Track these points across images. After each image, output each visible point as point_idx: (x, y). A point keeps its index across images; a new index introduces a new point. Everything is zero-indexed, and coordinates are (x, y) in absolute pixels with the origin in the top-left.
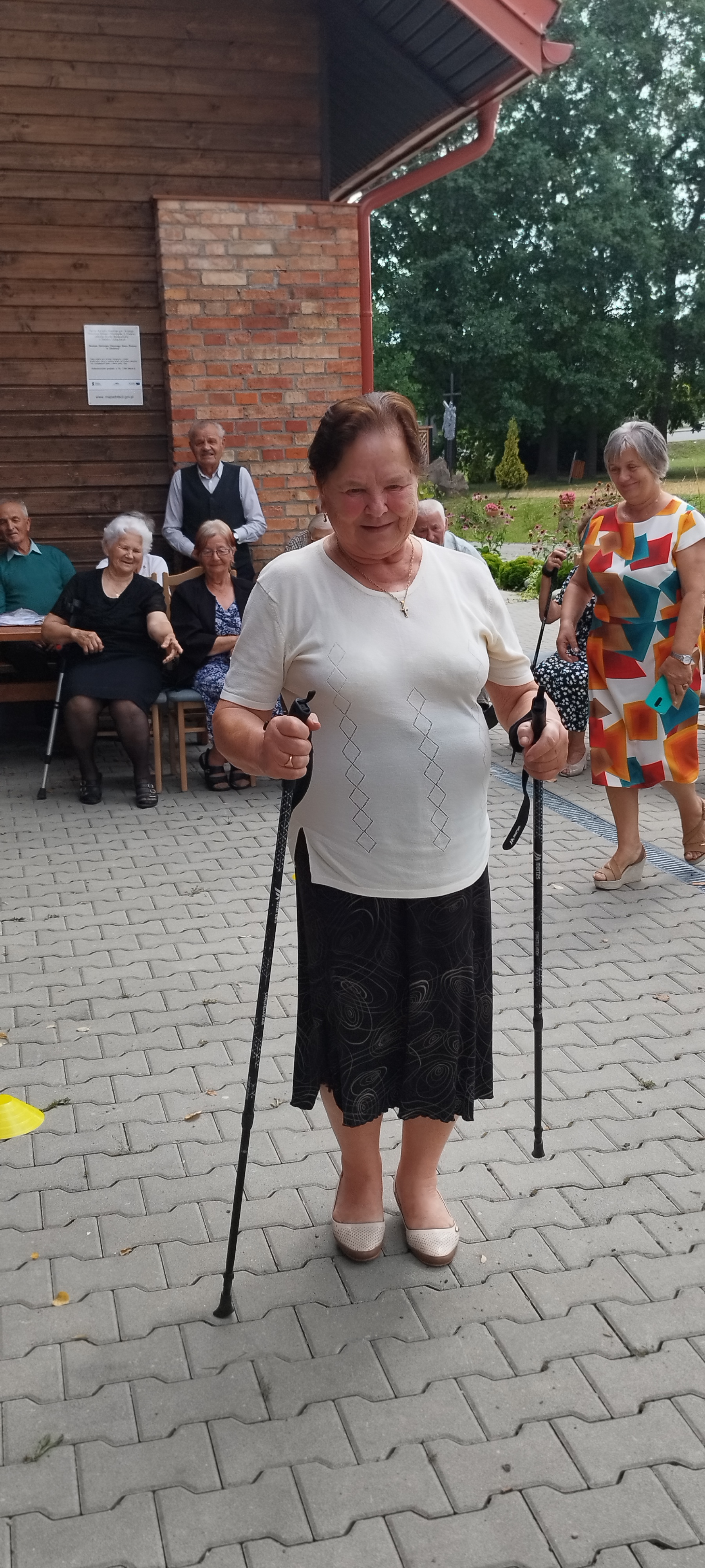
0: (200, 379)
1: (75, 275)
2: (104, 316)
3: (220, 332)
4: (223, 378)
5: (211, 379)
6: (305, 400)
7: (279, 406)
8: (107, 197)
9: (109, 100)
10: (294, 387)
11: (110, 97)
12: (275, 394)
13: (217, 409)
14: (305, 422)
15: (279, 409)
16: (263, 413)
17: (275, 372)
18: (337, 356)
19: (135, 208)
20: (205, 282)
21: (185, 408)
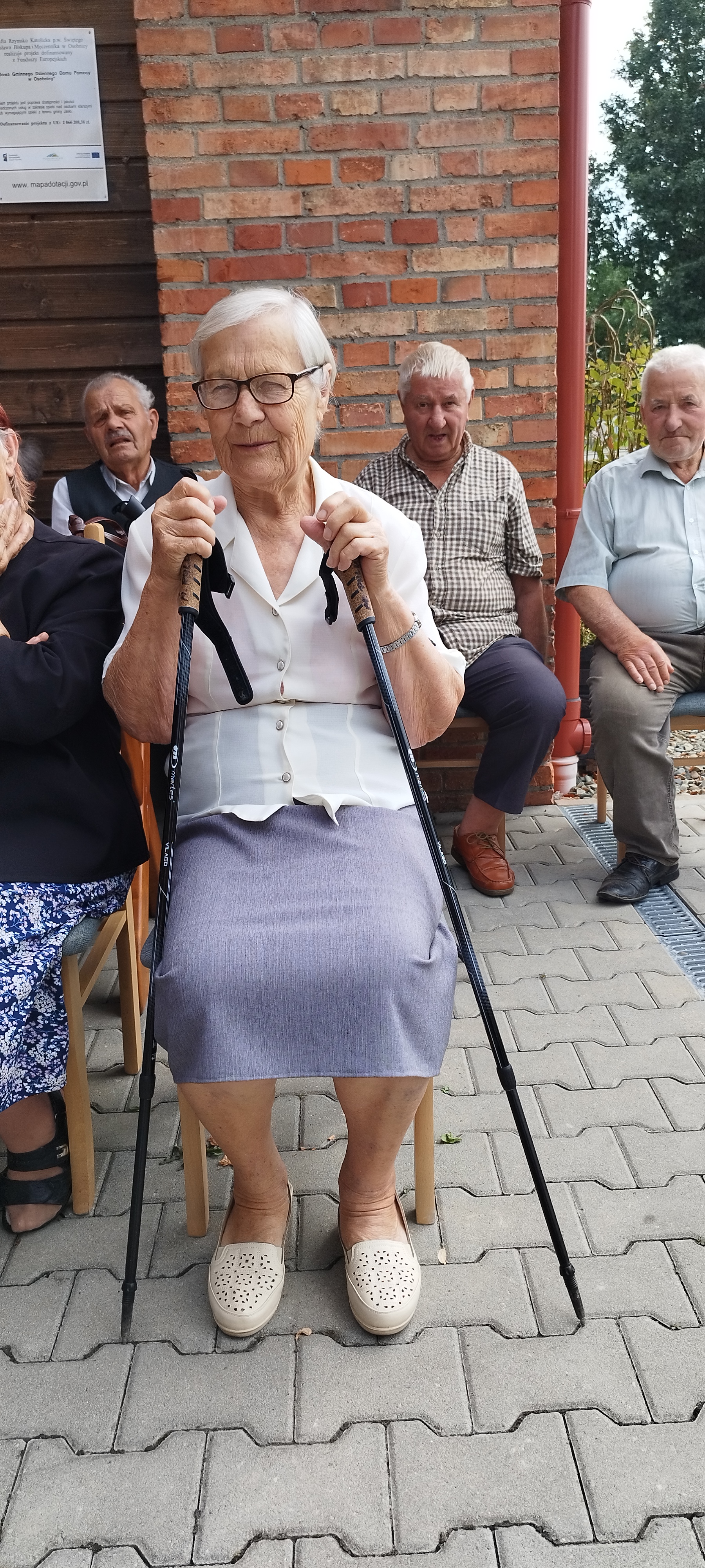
0: (211, 129)
2: (20, 7)
3: (248, 20)
4: (259, 126)
5: (233, 128)
6: (434, 174)
7: (378, 186)
10: (410, 144)
12: (370, 161)
13: (246, 195)
14: (433, 222)
15: (381, 194)
16: (345, 203)
17: (371, 112)
18: (505, 71)
21: (180, 195)
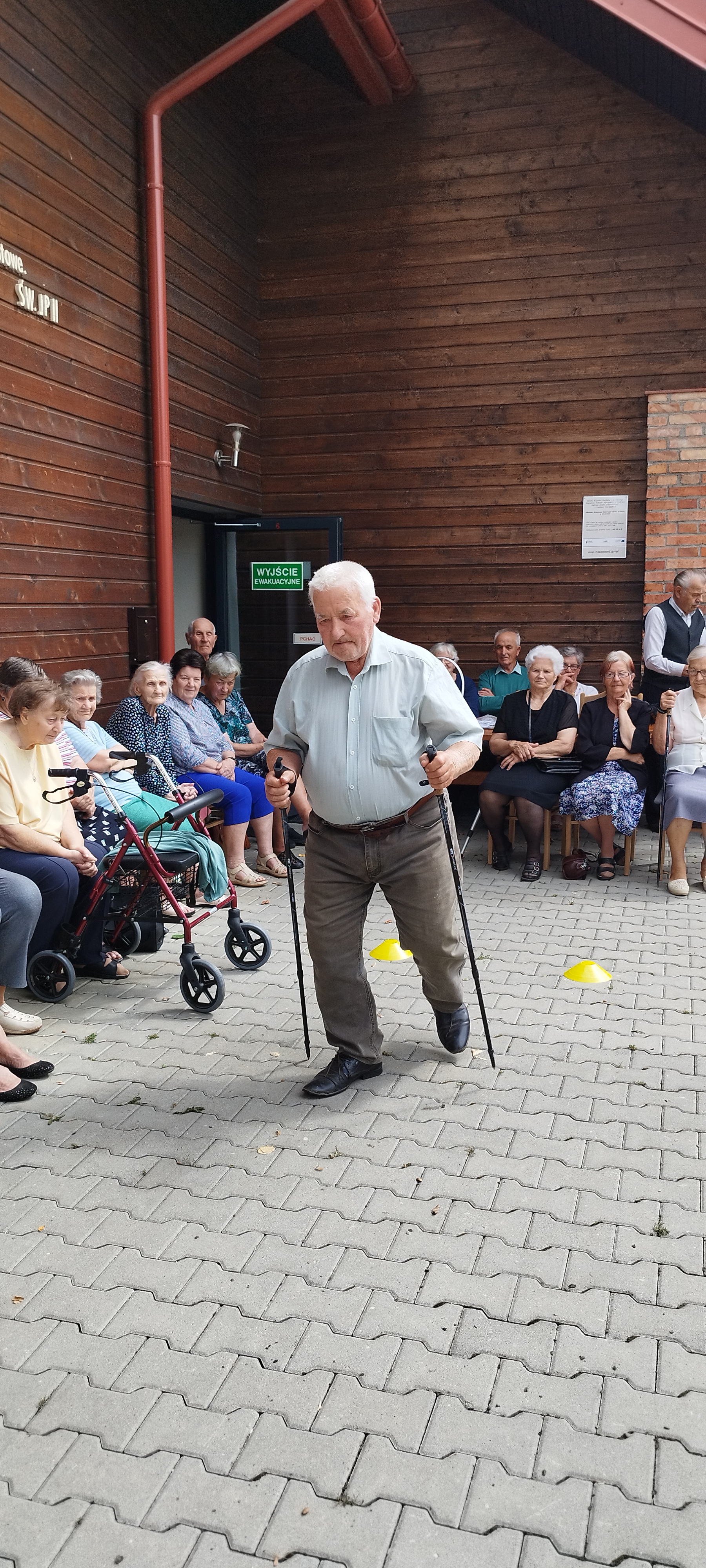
0: (673, 536)
1: (580, 458)
2: (601, 488)
3: (691, 498)
4: (692, 535)
5: (681, 536)
8: (611, 397)
9: (619, 321)
11: (620, 319)
19: (633, 403)
20: (683, 458)
21: (657, 560)
